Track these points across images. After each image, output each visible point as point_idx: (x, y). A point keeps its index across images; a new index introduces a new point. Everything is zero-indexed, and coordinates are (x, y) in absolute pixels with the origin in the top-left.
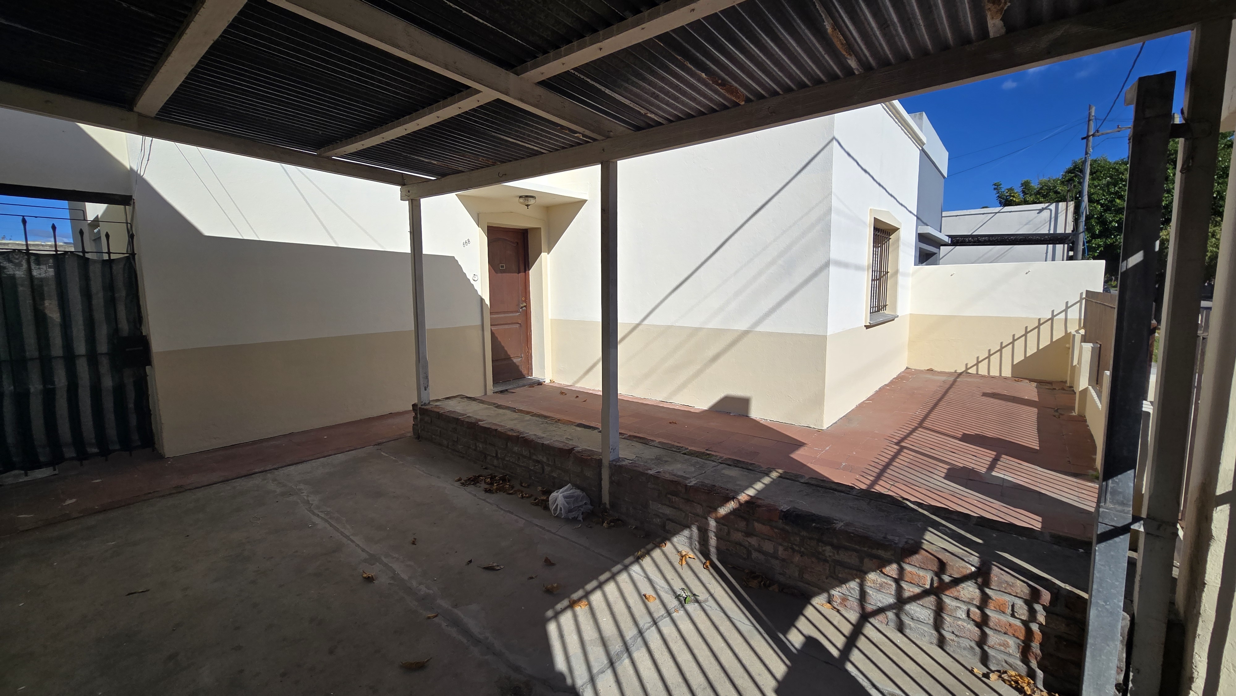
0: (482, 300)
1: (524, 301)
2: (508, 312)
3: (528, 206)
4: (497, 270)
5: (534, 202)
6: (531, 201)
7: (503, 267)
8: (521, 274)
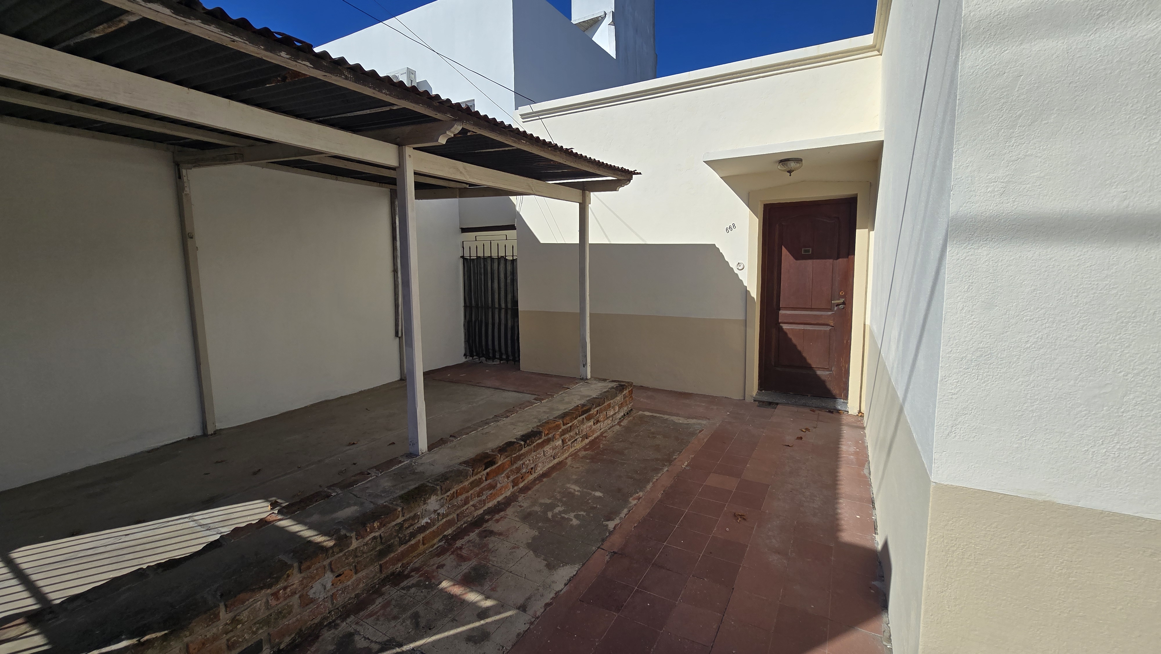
0: (747, 293)
1: (842, 297)
2: (811, 309)
3: (790, 172)
4: (798, 256)
5: (798, 165)
6: (793, 165)
7: (808, 251)
8: (840, 260)
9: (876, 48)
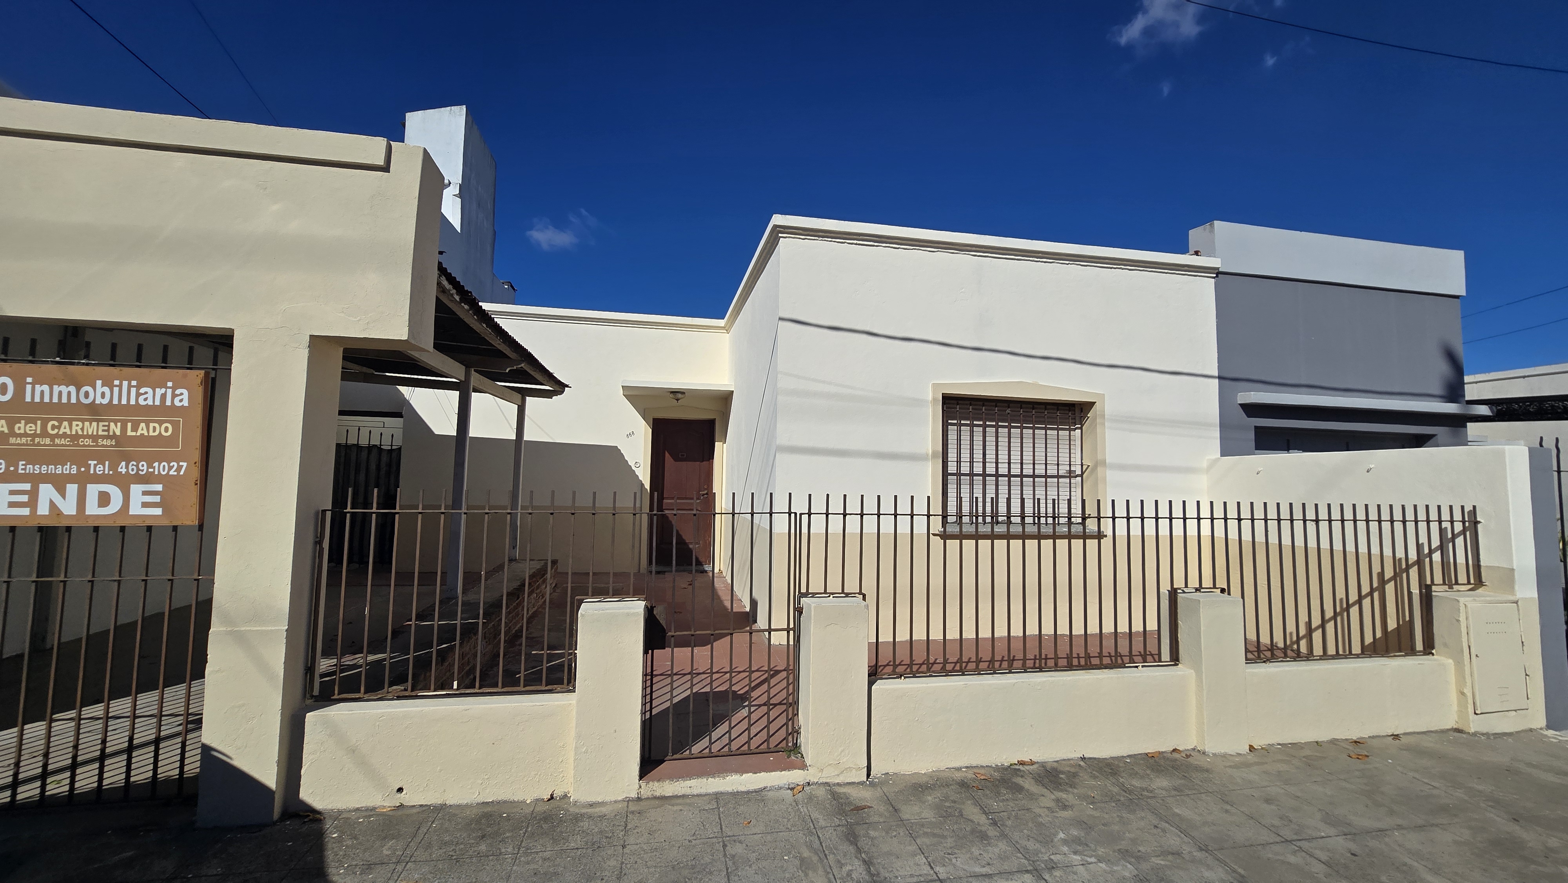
0: (642, 485)
1: (706, 489)
2: (686, 498)
3: (677, 400)
4: (676, 459)
5: (683, 396)
6: (680, 396)
7: (684, 455)
8: (704, 462)
9: (727, 329)
